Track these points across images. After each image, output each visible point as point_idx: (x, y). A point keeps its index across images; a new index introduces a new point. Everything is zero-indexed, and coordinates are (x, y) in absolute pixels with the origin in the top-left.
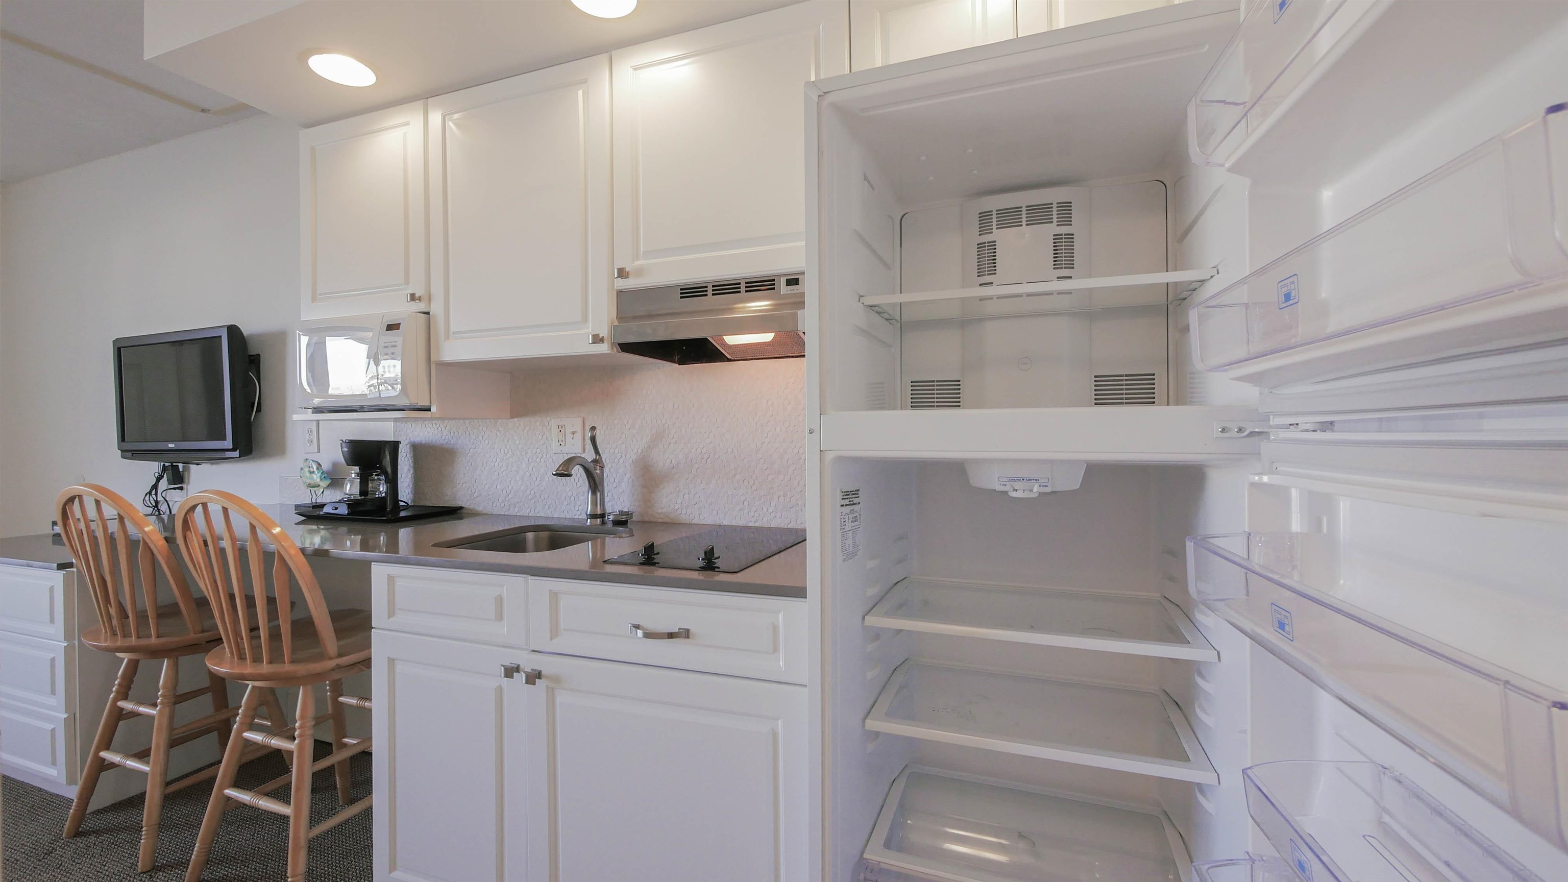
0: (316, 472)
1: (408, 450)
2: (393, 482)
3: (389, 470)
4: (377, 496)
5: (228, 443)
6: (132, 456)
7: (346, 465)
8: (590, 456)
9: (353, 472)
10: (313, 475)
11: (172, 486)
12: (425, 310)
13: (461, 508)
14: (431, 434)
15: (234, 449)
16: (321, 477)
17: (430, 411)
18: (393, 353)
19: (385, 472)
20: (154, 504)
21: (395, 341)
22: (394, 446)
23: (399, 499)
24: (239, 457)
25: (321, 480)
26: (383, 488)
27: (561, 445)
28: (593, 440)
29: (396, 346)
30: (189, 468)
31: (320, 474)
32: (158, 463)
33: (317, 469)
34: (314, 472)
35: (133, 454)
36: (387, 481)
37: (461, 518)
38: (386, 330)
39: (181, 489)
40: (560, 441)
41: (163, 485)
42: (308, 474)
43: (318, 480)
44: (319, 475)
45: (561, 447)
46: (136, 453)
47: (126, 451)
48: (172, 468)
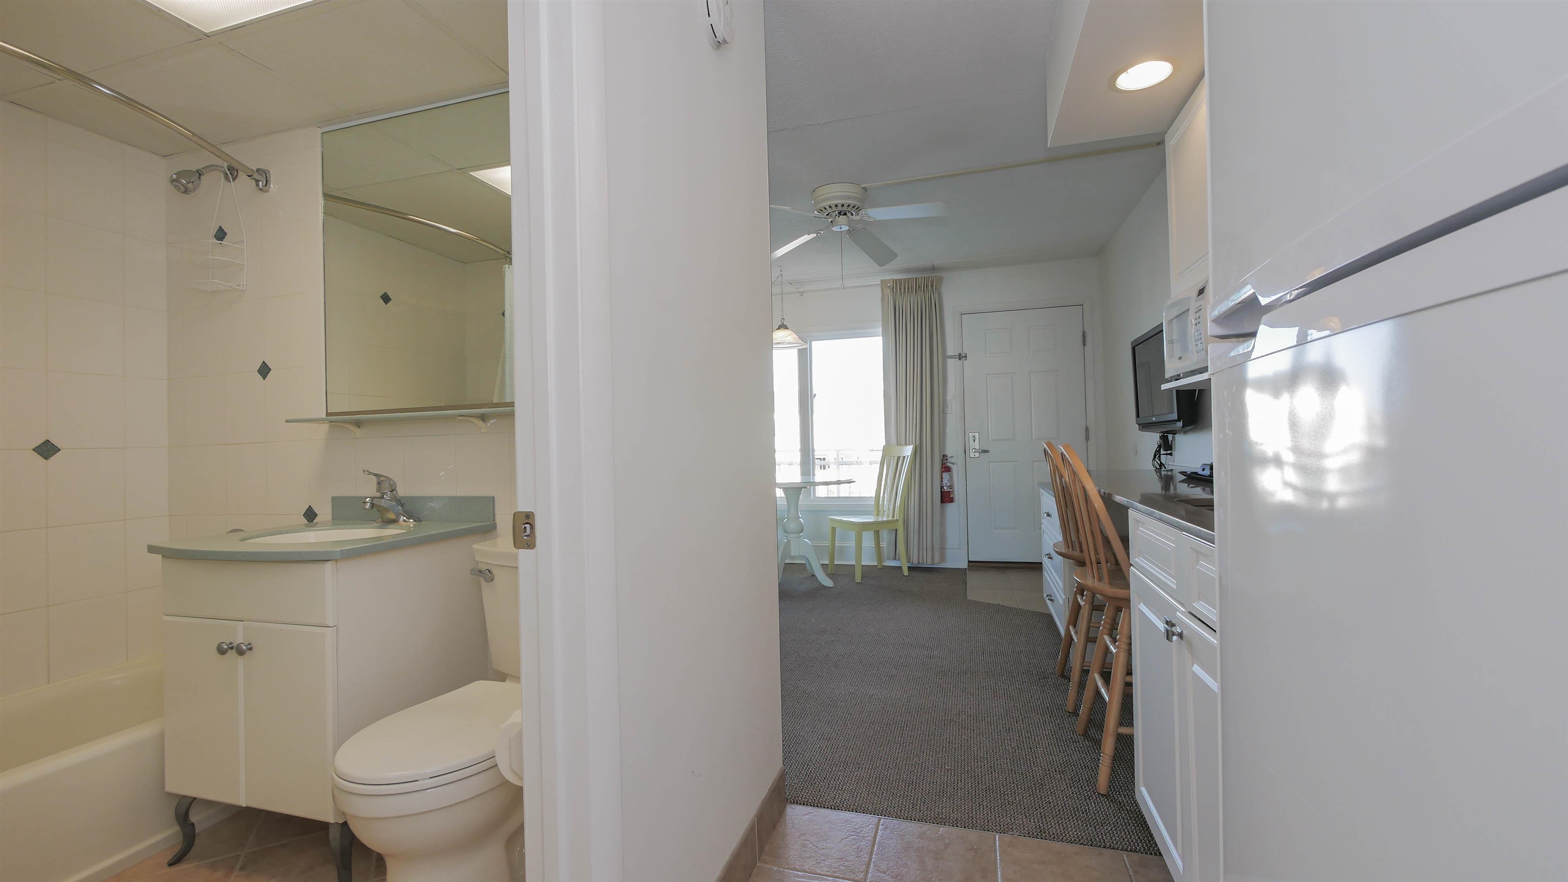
5: (1176, 415)
6: (1143, 428)
11: (1166, 452)
15: (1179, 420)
20: (1158, 467)
21: (1201, 305)
30: (1171, 437)
32: (1159, 434)
35: (1143, 426)
39: (1171, 454)
41: (1162, 451)
46: (1145, 426)
47: (1139, 425)
48: (1164, 438)
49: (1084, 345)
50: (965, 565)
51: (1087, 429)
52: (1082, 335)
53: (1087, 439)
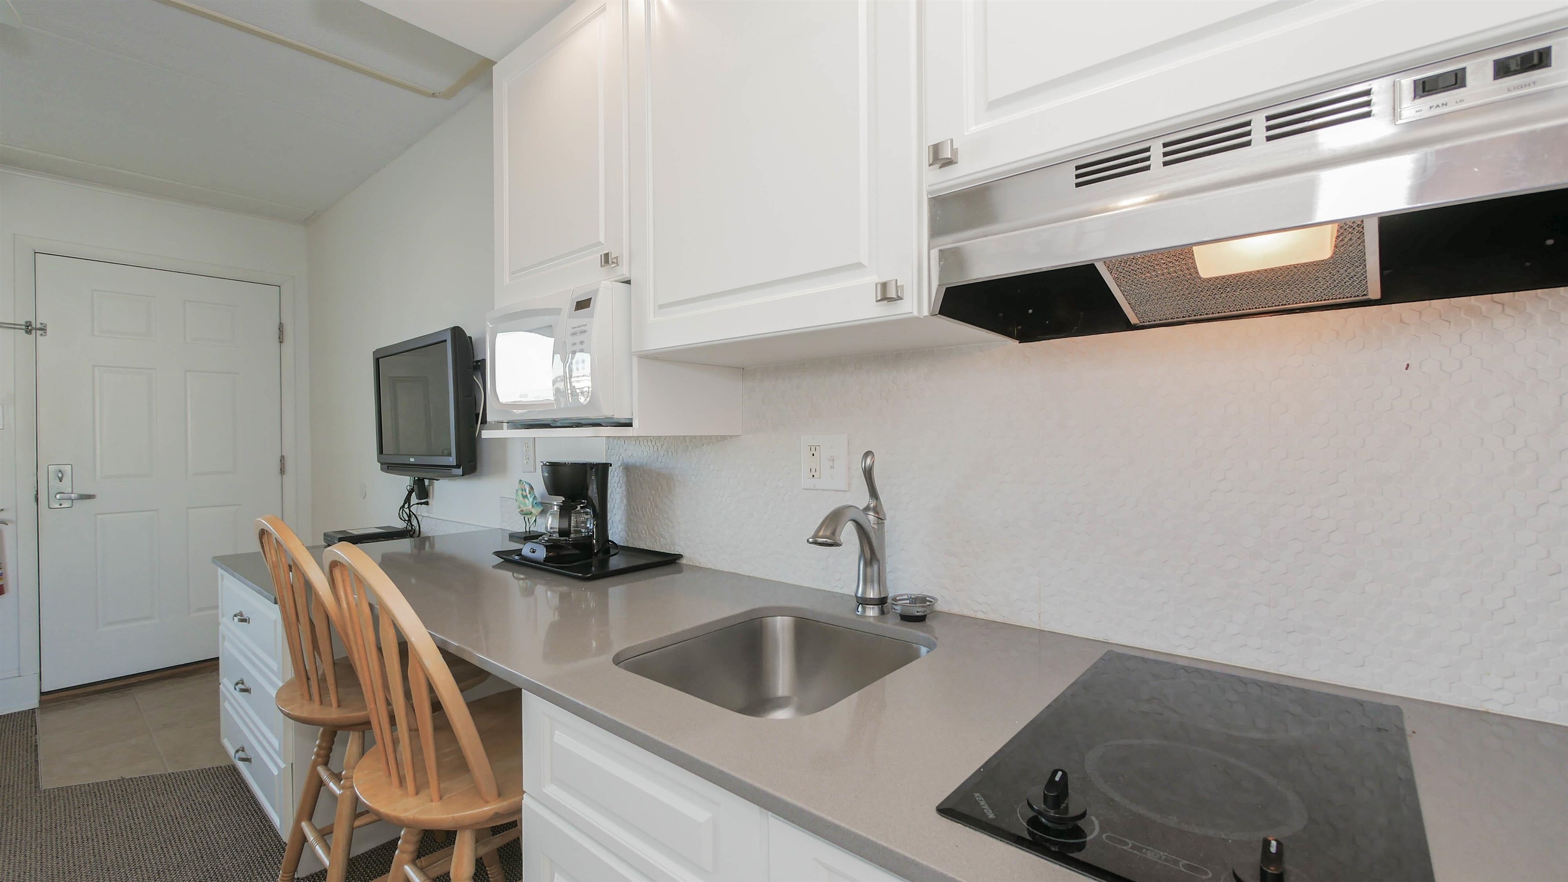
0: (529, 496)
1: (621, 474)
2: (601, 517)
3: (596, 502)
4: (583, 535)
5: (452, 460)
6: (388, 468)
7: (547, 494)
8: (862, 499)
9: (555, 503)
10: (526, 499)
11: (420, 501)
12: (625, 278)
13: (680, 556)
14: (645, 454)
15: (458, 466)
16: (533, 502)
17: (632, 426)
18: (582, 343)
19: (590, 504)
20: (407, 519)
21: (584, 324)
22: (602, 470)
23: (609, 539)
24: (462, 476)
25: (533, 506)
26: (590, 525)
27: (813, 476)
28: (868, 474)
29: (585, 332)
30: (433, 483)
31: (532, 498)
32: (409, 478)
33: (530, 493)
34: (526, 496)
35: (388, 467)
36: (595, 516)
37: (680, 571)
38: (575, 311)
39: (427, 503)
40: (813, 470)
41: (414, 499)
42: (521, 498)
43: (531, 506)
44: (531, 500)
45: (814, 479)
46: (390, 466)
47: (382, 464)
48: (419, 482)
49: (281, 342)
50: (33, 702)
51: (282, 458)
52: (277, 328)
53: (282, 471)
